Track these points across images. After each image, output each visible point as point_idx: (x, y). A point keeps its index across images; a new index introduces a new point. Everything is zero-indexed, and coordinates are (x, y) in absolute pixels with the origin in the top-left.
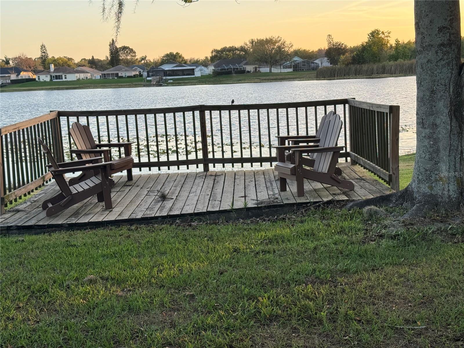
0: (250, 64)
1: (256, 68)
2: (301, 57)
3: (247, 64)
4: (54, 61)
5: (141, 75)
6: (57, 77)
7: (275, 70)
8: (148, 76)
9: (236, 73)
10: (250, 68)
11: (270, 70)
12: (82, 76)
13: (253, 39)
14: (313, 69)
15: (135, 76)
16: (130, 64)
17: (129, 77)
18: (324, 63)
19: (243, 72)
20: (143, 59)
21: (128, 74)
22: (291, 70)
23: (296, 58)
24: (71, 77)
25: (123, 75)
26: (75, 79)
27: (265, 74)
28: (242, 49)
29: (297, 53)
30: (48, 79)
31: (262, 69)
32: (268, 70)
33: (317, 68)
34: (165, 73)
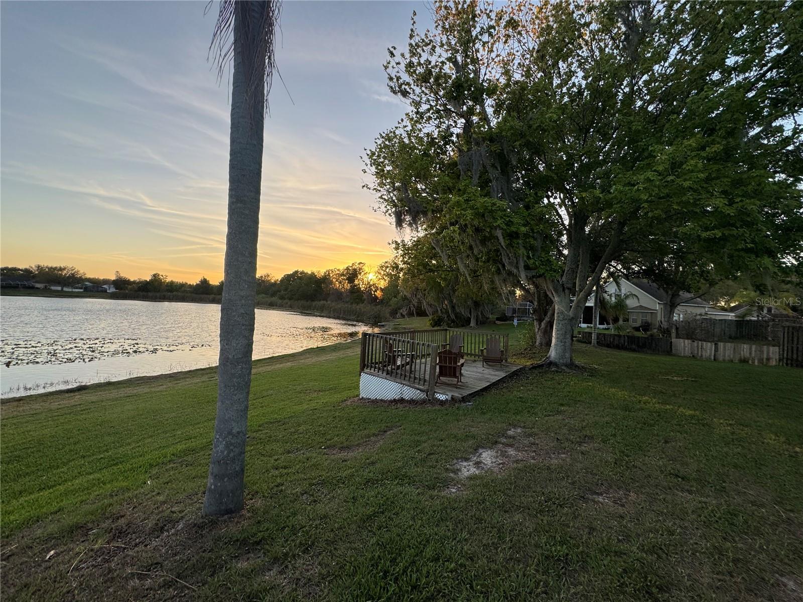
0: (39, 283)
1: (46, 286)
2: (92, 283)
3: (37, 281)
7: (65, 289)
9: (23, 288)
10: (38, 285)
11: (62, 289)
14: (101, 291)
18: (112, 290)
19: (33, 288)
22: (82, 290)
23: (87, 283)
27: (58, 291)
29: (89, 280)
31: (53, 288)
32: (59, 288)
33: (106, 291)
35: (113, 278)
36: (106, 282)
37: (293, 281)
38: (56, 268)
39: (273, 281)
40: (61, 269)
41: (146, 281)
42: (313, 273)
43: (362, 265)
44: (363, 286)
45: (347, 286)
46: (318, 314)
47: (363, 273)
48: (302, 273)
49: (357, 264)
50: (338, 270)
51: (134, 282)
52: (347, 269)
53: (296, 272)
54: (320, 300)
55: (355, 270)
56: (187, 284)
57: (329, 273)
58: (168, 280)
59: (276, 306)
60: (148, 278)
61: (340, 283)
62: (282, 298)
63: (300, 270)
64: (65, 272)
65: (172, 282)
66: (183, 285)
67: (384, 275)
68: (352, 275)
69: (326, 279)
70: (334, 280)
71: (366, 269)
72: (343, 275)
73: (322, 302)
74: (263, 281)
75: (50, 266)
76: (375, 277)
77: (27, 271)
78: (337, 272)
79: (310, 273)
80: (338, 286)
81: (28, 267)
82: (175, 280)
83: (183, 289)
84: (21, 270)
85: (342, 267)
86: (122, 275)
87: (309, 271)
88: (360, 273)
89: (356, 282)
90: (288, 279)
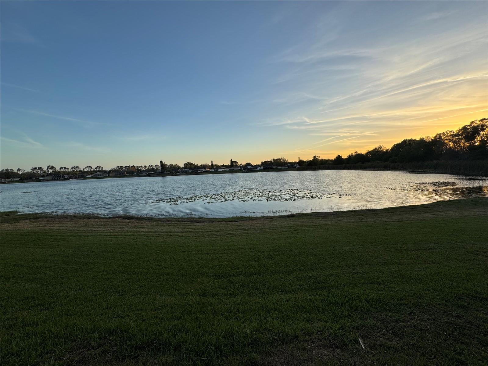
1: (276, 167)
2: (290, 164)
3: (274, 166)
4: (216, 165)
5: (241, 169)
6: (216, 170)
7: (282, 168)
8: (243, 170)
9: (270, 168)
10: (274, 167)
12: (223, 170)
13: (274, 158)
14: (294, 167)
15: (239, 170)
16: (237, 166)
17: (237, 170)
18: (297, 166)
19: (273, 168)
20: (241, 164)
21: (237, 169)
22: (287, 168)
24: (220, 170)
25: (236, 169)
26: (222, 171)
27: (279, 169)
28: (270, 161)
30: (214, 171)
31: (278, 168)
32: (280, 168)
33: (295, 167)
34: (249, 169)
35: (297, 161)
36: (295, 163)
38: (279, 159)
39: (384, 151)
48: (411, 140)
51: (306, 161)
53: (405, 141)
54: (432, 160)
57: (440, 136)
58: (321, 159)
60: (311, 159)
62: (394, 161)
64: (281, 160)
66: (328, 161)
68: (472, 132)
75: (277, 158)
79: (418, 139)
80: (452, 145)
82: (324, 158)
83: (327, 163)
86: (301, 159)
90: (397, 147)
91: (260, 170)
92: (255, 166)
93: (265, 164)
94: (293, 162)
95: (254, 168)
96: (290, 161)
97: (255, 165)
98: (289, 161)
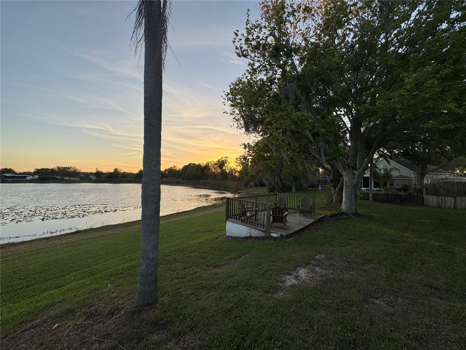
0: (59, 176)
1: (62, 177)
2: (84, 175)
7: (71, 179)
9: (51, 179)
10: (58, 177)
11: (70, 179)
14: (89, 179)
18: (94, 178)
19: (55, 178)
22: (79, 179)
23: (82, 175)
27: (67, 180)
29: (83, 173)
31: (65, 178)
32: (68, 178)
33: (91, 179)
34: (7, 177)
35: (95, 172)
36: (91, 174)
37: (188, 169)
38: (66, 167)
39: (177, 170)
40: (69, 168)
41: (111, 172)
42: (199, 164)
43: (227, 158)
44: (228, 170)
45: (219, 171)
46: (203, 187)
47: (227, 163)
48: (194, 164)
49: (224, 158)
50: (214, 162)
51: (105, 173)
52: (219, 161)
53: (190, 164)
54: (204, 179)
55: (223, 161)
56: (132, 173)
57: (208, 164)
58: (122, 172)
59: (180, 183)
61: (215, 169)
62: (183, 179)
63: (192, 163)
64: (71, 169)
65: (124, 173)
66: (130, 174)
67: (240, 163)
68: (221, 164)
69: (207, 167)
70: (211, 168)
71: (229, 160)
72: (216, 164)
73: (205, 181)
74: (173, 170)
75: (63, 167)
76: (234, 165)
77: (52, 170)
78: (213, 163)
79: (198, 164)
80: (213, 170)
81: (53, 168)
82: (126, 171)
83: (130, 176)
84: (50, 170)
85: (215, 160)
86: (99, 170)
87: (197, 163)
88: (226, 163)
89: (224, 168)
90: (186, 168)
91: (31, 179)
92: (20, 174)
93: (42, 172)
94: (89, 172)
95: (19, 177)
96: (84, 172)
97: (22, 172)
98: (82, 171)
